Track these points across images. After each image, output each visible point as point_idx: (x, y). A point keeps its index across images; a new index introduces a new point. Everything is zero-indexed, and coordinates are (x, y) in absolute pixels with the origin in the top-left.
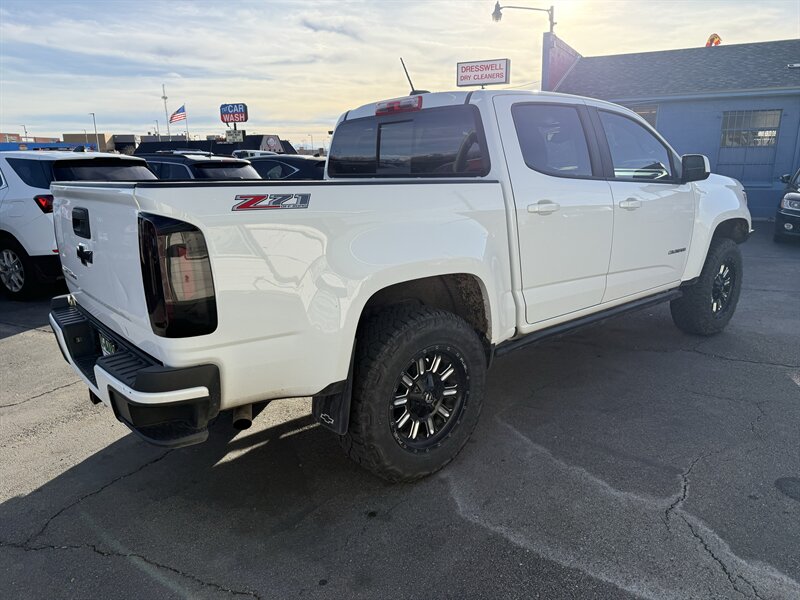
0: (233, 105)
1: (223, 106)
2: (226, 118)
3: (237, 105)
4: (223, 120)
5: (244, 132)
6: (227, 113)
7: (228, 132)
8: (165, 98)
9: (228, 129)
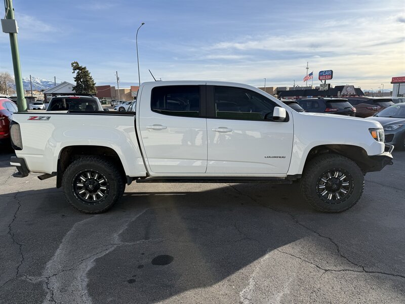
0: (326, 71)
1: (320, 72)
2: (321, 78)
3: (328, 71)
4: (319, 79)
5: (329, 85)
6: (322, 75)
7: (321, 85)
8: (307, 68)
9: (322, 83)
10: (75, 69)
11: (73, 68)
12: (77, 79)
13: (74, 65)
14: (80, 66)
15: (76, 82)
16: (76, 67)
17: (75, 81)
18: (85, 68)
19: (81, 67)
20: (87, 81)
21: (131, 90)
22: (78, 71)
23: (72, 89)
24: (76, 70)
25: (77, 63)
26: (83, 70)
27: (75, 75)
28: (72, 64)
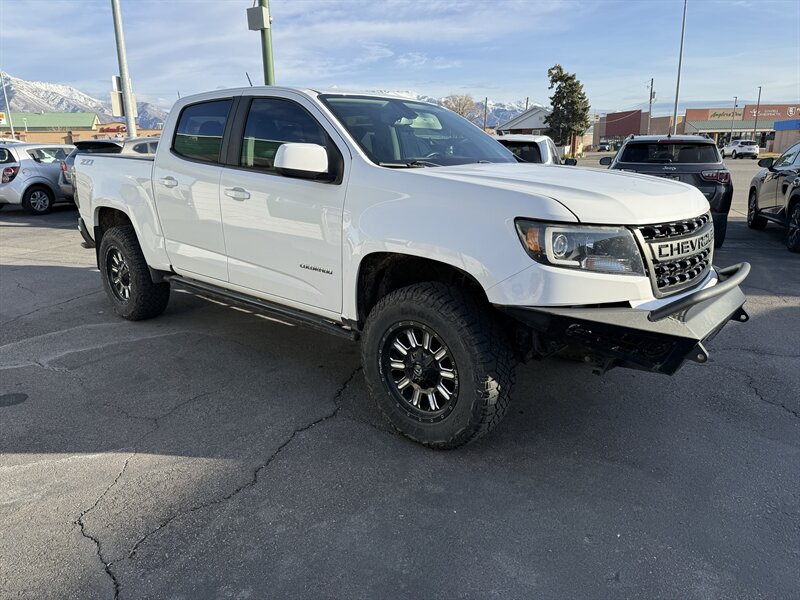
10: (554, 81)
11: (550, 78)
12: (556, 100)
13: (554, 72)
14: (564, 73)
15: (552, 107)
16: (558, 76)
17: (552, 104)
18: (572, 78)
19: (566, 75)
20: (573, 103)
21: (685, 118)
22: (559, 83)
23: (544, 120)
24: (556, 81)
25: (560, 69)
26: (569, 82)
27: (552, 93)
28: (550, 72)
